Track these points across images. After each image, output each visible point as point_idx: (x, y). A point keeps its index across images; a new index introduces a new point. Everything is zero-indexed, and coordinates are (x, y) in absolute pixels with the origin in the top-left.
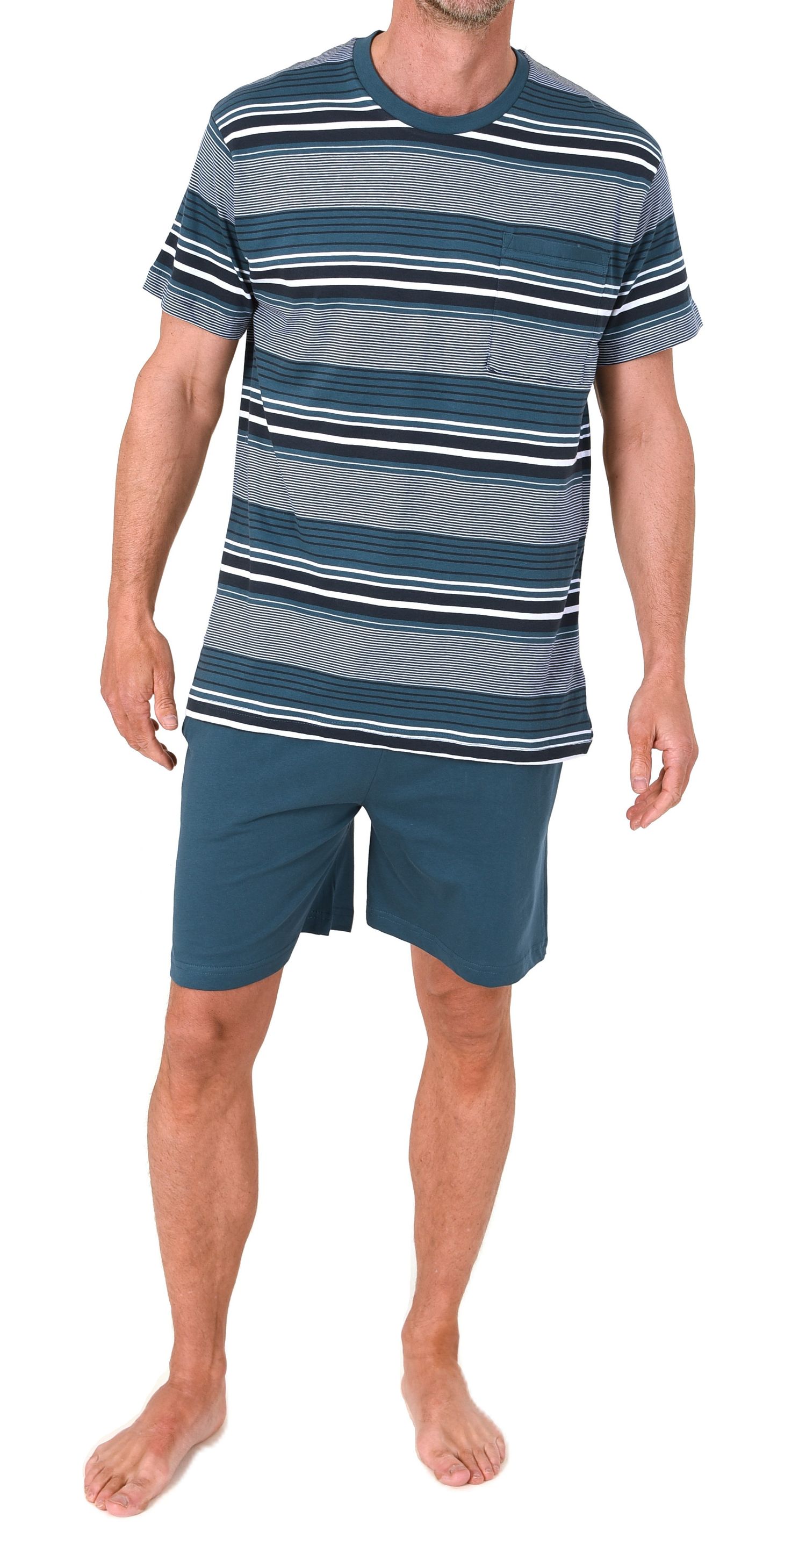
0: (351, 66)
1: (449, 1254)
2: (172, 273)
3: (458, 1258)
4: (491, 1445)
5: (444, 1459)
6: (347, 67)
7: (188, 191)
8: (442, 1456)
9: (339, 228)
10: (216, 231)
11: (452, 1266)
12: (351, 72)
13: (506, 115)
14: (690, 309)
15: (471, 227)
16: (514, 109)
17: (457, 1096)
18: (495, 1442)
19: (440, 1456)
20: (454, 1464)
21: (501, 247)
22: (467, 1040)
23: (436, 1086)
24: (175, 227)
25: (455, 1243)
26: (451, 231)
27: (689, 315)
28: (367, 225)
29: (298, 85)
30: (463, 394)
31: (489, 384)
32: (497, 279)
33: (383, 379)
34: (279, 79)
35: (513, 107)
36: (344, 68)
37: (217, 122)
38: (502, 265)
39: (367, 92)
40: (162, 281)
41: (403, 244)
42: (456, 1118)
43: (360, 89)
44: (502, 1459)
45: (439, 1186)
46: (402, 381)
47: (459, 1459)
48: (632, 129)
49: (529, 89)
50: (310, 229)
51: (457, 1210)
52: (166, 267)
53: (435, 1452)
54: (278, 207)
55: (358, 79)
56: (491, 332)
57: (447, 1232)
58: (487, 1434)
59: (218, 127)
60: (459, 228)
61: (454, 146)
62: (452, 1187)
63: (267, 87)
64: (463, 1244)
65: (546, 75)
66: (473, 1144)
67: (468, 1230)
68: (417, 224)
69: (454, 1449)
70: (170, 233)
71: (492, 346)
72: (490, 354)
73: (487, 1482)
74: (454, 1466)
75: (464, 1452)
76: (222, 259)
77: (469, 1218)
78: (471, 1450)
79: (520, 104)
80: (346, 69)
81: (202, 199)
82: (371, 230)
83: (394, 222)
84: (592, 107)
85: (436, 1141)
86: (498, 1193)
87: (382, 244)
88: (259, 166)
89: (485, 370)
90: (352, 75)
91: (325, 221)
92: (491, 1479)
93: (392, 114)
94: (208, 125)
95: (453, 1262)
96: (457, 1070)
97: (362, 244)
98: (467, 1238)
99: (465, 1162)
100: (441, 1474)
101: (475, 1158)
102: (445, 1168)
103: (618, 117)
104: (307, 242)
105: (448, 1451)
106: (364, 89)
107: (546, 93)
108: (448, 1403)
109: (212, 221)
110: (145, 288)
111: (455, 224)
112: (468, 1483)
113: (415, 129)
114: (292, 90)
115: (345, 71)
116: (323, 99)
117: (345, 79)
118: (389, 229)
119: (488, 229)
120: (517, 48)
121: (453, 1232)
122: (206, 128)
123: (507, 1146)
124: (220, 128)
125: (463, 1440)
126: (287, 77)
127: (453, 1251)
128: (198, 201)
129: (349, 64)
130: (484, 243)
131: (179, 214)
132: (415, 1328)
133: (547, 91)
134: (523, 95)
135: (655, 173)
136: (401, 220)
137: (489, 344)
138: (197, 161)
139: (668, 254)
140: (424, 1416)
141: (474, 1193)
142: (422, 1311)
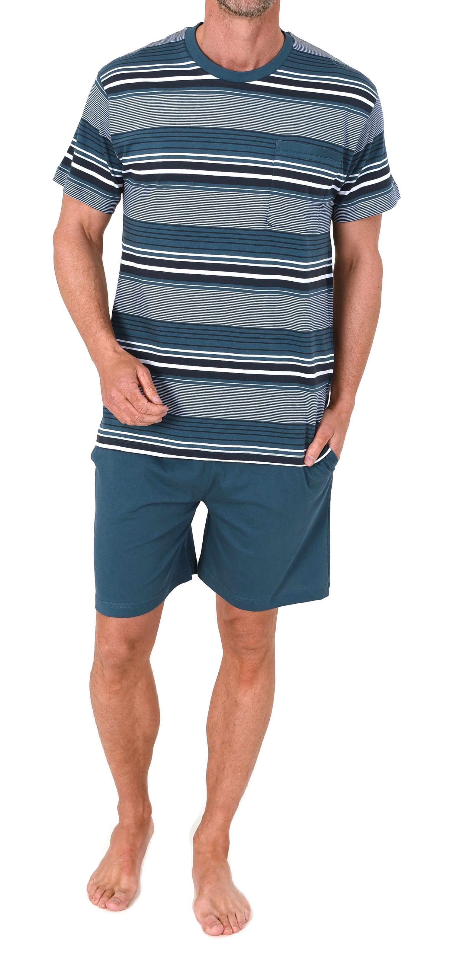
0: (183, 44)
1: (226, 788)
2: (70, 170)
3: (231, 792)
4: (240, 911)
5: (208, 919)
6: (181, 44)
7: (82, 119)
8: (207, 917)
9: (173, 139)
10: (98, 145)
11: (228, 796)
12: (183, 47)
13: (278, 71)
14: (392, 189)
15: (256, 138)
16: (284, 67)
17: (238, 688)
18: (243, 909)
19: (206, 916)
20: (214, 922)
21: (275, 149)
22: (245, 651)
23: (225, 681)
24: (73, 143)
25: (230, 782)
26: (243, 140)
27: (392, 193)
28: (190, 137)
29: (151, 56)
30: (253, 240)
31: (269, 233)
32: (273, 168)
33: (202, 232)
34: (140, 52)
35: (283, 65)
36: (179, 45)
37: (100, 78)
38: (275, 160)
39: (192, 59)
40: (64, 176)
41: (213, 148)
42: (236, 702)
43: (188, 57)
44: (246, 921)
45: (223, 744)
46: (213, 233)
47: (219, 919)
48: (359, 78)
49: (293, 54)
50: (155, 139)
51: (233, 760)
52: (67, 167)
53: (203, 914)
54: (137, 127)
55: (187, 51)
56: (270, 202)
57: (226, 775)
58: (239, 904)
59: (101, 80)
60: (249, 138)
61: (245, 90)
62: (230, 745)
63: (132, 57)
64: (235, 783)
65: (305, 46)
66: (245, 718)
67: (239, 774)
68: (221, 136)
69: (216, 913)
70: (70, 146)
71: (270, 210)
72: (268, 214)
73: (234, 934)
74: (213, 923)
75: (222, 914)
76: (101, 162)
77: (240, 766)
78: (226, 913)
79: (287, 63)
80: (180, 46)
81: (90, 125)
82: (193, 140)
83: (207, 135)
84: (334, 64)
85: (223, 716)
86: (259, 753)
87: (199, 149)
88: (125, 102)
89: (266, 224)
90: (184, 49)
91: (164, 135)
92: (237, 932)
93: (207, 71)
94: (96, 81)
95: (228, 794)
96: (238, 670)
97: (187, 148)
98: (238, 779)
99: (240, 730)
100: (206, 927)
101: (246, 727)
102: (227, 733)
103: (350, 70)
104: (153, 147)
105: (211, 914)
106: (191, 57)
107: (304, 57)
108: (215, 883)
109: (96, 139)
110: (54, 180)
111: (246, 136)
112: (222, 934)
113: (221, 80)
114: (147, 59)
115: (179, 47)
116: (166, 63)
117: (179, 51)
118: (204, 139)
119: (266, 138)
120: (285, 30)
121: (229, 774)
122: (94, 82)
123: (267, 723)
124: (102, 81)
125: (222, 907)
126: (144, 52)
127: (229, 787)
128: (87, 126)
129: (182, 42)
130: (264, 147)
131: (76, 134)
132: (202, 834)
133: (305, 55)
134: (290, 59)
135: (373, 107)
136: (212, 134)
137: (268, 208)
138: (87, 103)
139: (380, 156)
140: (200, 891)
141: (244, 751)
142: (207, 824)
